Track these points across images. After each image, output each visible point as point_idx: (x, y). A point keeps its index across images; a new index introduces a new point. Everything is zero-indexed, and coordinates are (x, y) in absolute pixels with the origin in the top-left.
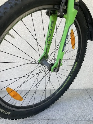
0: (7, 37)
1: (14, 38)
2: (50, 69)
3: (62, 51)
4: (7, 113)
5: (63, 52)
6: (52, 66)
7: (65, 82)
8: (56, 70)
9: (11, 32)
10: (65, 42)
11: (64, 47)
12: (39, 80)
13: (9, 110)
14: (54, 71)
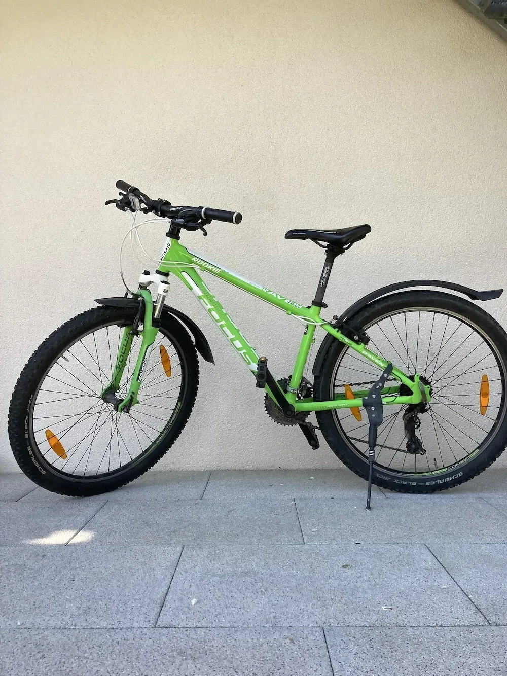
0: (61, 360)
1: (68, 361)
2: (116, 408)
3: (137, 381)
4: (40, 469)
5: (139, 381)
6: (120, 403)
7: (154, 443)
8: (126, 410)
9: (66, 354)
10: (141, 368)
11: (139, 375)
12: (99, 425)
13: (45, 469)
14: (123, 410)
